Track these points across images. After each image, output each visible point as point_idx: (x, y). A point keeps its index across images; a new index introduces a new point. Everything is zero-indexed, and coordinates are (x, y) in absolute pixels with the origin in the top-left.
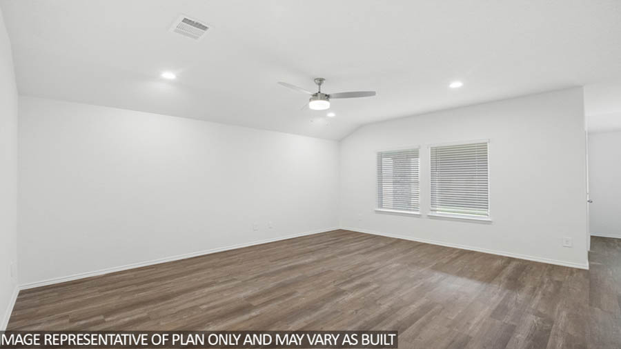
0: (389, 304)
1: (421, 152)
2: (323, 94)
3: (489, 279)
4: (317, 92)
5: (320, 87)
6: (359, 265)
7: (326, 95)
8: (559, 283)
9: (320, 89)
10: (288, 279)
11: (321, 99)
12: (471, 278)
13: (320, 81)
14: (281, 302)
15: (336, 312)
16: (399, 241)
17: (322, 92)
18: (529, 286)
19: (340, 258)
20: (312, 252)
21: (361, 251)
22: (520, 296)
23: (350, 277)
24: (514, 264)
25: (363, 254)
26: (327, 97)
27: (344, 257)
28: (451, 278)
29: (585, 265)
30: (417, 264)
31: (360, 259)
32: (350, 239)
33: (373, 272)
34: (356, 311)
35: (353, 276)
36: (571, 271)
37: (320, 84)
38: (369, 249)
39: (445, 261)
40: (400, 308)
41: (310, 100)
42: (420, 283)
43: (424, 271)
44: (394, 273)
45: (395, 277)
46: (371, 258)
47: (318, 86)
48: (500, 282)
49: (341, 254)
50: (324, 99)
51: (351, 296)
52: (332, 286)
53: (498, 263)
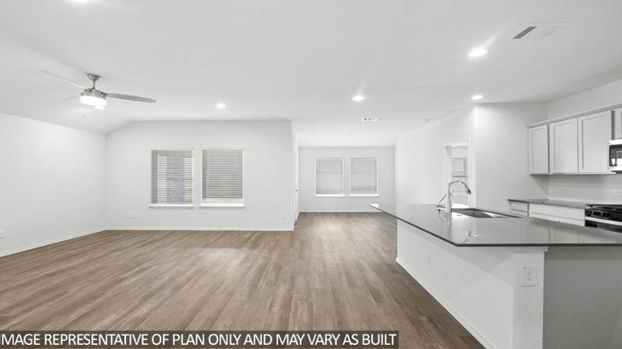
0: (168, 276)
1: (193, 152)
2: (99, 91)
3: (240, 246)
4: (91, 87)
5: (94, 84)
6: (136, 257)
7: (102, 93)
8: (278, 240)
9: (94, 85)
10: (50, 284)
11: (96, 96)
12: (229, 247)
13: (96, 78)
14: (50, 303)
15: (120, 293)
16: (174, 231)
17: (97, 88)
18: (262, 245)
19: (113, 254)
20: (76, 255)
21: (136, 246)
22: (257, 252)
23: (128, 266)
24: (257, 234)
25: (139, 247)
26: (104, 95)
27: (116, 254)
28: (215, 250)
29: (292, 228)
30: (190, 246)
31: (135, 252)
32: (121, 238)
33: (152, 259)
34: (140, 288)
35: (131, 267)
36: (284, 233)
37: (94, 80)
38: (144, 243)
39: (212, 240)
40: (178, 276)
41: (82, 94)
42: (193, 257)
43: (196, 249)
44: (171, 256)
45: (171, 259)
46: (147, 249)
47: (92, 82)
48: (247, 246)
49: (113, 252)
50: (100, 97)
51: (132, 280)
52: (111, 277)
53: (248, 235)
